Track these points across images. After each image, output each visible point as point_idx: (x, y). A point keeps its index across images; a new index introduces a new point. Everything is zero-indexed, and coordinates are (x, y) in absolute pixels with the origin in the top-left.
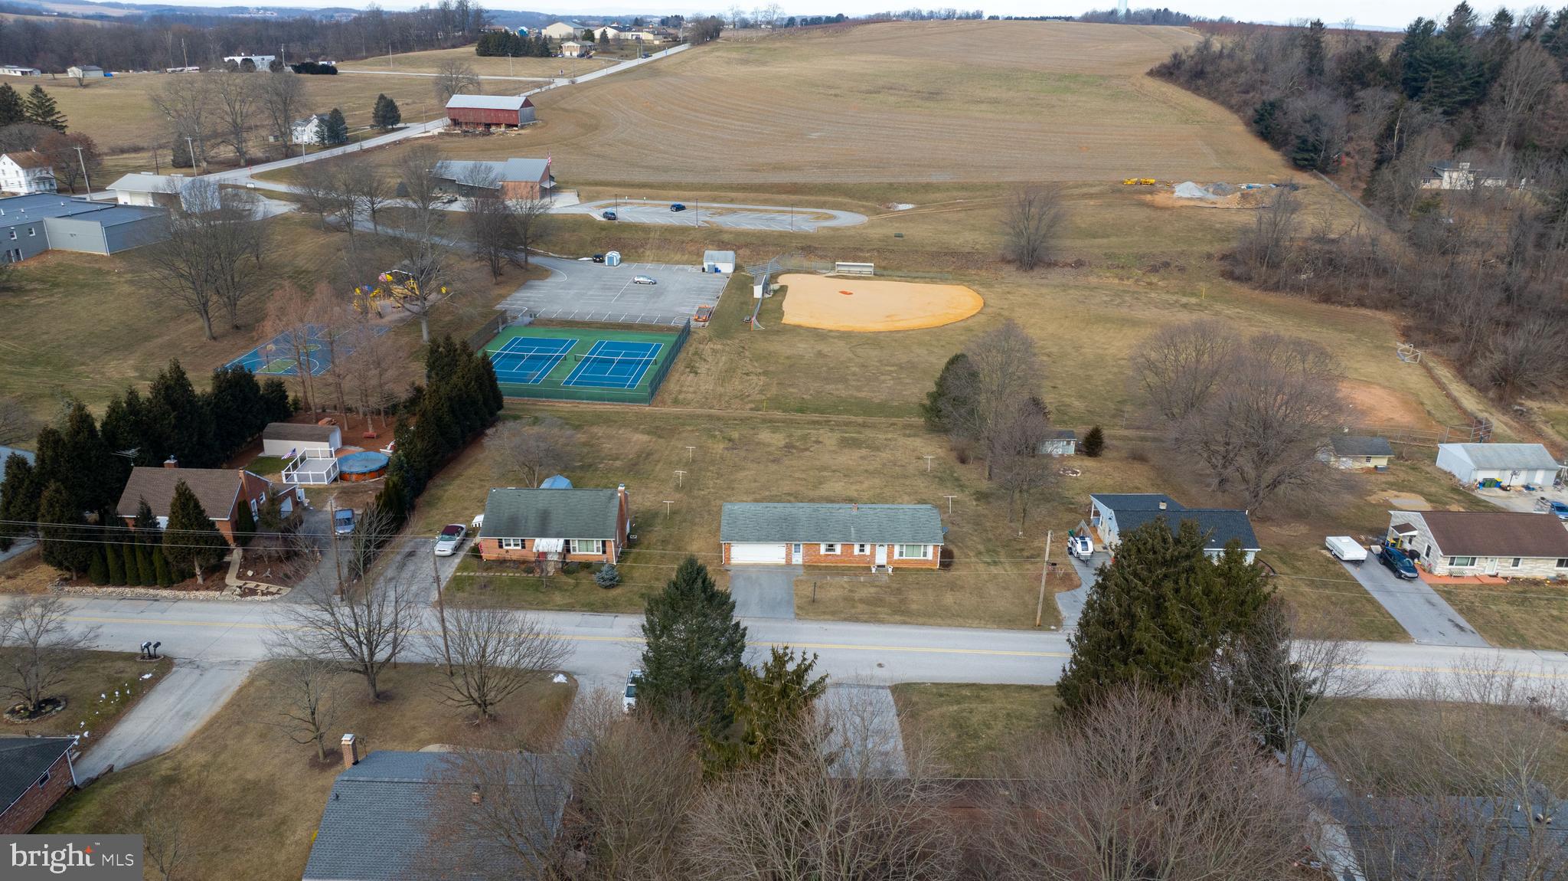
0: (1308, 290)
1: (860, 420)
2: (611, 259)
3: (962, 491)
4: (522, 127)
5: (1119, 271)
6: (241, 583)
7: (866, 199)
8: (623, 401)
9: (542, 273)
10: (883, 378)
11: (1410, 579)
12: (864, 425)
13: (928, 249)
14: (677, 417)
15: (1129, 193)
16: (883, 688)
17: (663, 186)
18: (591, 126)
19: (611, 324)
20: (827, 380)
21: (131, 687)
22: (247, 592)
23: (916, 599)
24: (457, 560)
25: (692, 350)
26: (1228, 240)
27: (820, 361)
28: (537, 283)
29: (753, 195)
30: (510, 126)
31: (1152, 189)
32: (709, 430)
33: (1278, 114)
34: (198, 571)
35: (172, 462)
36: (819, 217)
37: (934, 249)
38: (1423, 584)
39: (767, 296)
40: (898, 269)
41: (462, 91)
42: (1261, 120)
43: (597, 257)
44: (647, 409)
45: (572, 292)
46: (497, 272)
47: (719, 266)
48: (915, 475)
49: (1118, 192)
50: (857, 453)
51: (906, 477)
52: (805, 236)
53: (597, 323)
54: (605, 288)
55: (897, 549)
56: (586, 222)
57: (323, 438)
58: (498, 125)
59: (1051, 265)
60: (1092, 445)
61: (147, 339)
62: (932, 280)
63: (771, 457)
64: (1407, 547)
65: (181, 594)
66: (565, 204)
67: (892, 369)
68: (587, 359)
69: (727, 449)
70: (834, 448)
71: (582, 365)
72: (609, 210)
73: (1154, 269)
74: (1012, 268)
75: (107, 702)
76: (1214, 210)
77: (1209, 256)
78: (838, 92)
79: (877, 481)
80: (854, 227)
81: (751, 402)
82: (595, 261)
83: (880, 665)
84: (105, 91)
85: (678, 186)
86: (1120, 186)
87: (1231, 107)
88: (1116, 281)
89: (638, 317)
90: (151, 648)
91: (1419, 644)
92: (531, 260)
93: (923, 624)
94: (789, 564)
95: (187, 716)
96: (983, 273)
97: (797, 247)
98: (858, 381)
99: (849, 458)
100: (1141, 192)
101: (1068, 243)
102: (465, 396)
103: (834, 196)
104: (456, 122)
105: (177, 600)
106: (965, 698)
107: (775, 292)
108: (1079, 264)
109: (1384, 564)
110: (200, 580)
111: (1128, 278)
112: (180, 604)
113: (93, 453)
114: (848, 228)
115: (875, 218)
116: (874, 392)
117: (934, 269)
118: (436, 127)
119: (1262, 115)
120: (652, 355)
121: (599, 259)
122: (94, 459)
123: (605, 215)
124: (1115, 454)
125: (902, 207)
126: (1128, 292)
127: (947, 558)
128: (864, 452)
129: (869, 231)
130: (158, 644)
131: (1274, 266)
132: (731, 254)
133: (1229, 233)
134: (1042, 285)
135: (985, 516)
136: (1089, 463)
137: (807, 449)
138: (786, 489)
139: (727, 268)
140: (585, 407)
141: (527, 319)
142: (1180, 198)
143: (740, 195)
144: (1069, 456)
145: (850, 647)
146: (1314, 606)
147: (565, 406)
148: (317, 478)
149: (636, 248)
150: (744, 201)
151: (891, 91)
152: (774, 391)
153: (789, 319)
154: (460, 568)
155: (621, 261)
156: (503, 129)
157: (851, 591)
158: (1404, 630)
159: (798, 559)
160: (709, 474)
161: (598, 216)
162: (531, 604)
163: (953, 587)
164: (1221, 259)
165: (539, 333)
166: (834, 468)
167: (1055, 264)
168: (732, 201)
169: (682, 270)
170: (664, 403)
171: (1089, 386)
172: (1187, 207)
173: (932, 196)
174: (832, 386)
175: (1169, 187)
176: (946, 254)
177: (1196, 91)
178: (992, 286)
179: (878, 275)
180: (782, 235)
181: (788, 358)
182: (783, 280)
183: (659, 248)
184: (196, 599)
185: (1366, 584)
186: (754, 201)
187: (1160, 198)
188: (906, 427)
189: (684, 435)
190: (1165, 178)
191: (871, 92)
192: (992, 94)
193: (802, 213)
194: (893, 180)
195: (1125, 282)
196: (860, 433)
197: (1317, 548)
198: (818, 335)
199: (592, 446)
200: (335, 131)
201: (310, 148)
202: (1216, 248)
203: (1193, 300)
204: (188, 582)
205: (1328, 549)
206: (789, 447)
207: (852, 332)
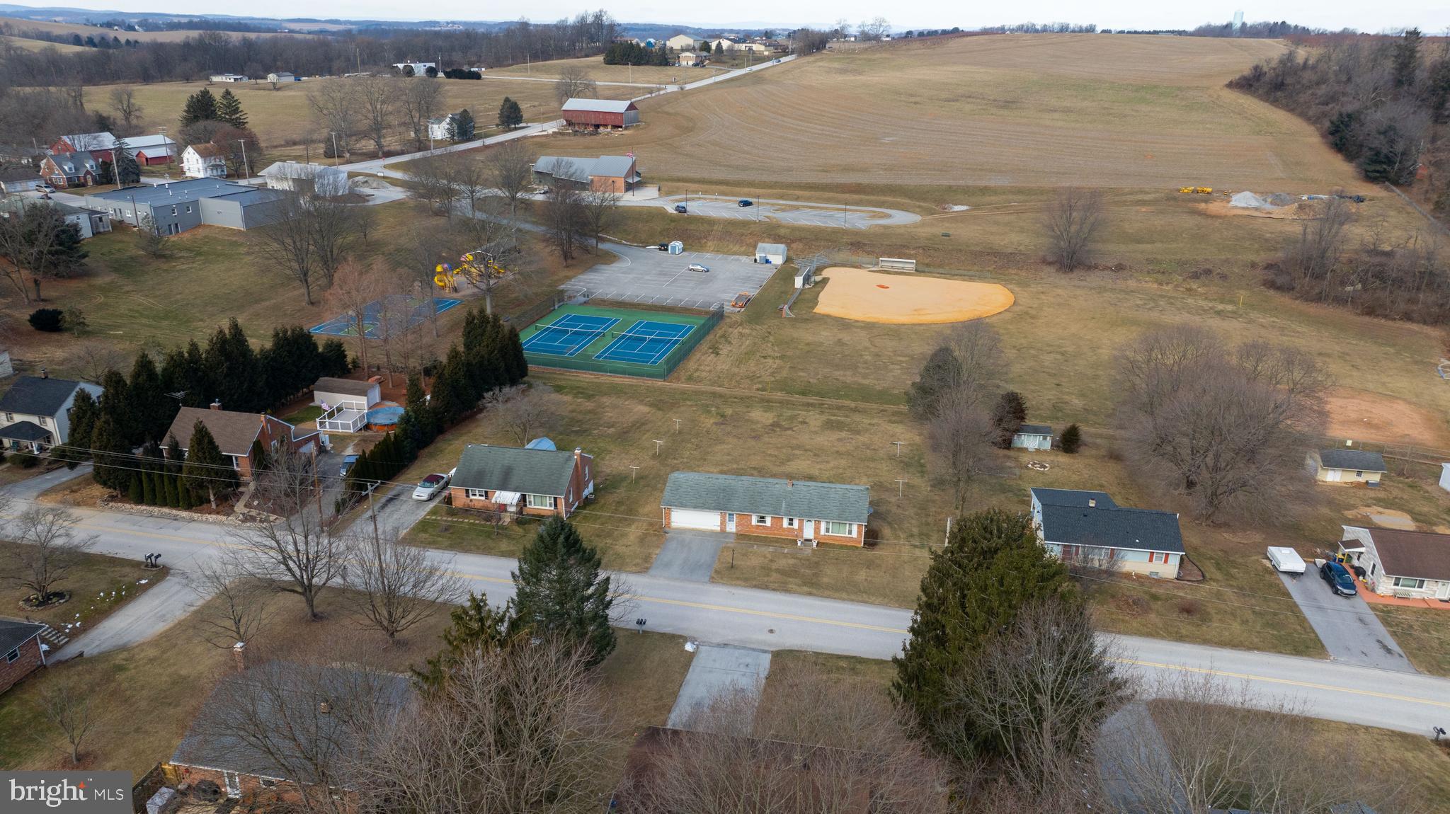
0: (1352, 302)
1: (853, 405)
2: (673, 248)
3: (922, 477)
4: (626, 128)
5: (1160, 276)
6: (246, 511)
7: (924, 200)
8: (642, 375)
9: (609, 258)
10: (892, 367)
11: (1348, 596)
12: (855, 410)
13: (972, 248)
14: (683, 392)
15: (1184, 200)
16: (765, 652)
17: (738, 184)
18: (688, 127)
19: (656, 306)
20: (838, 366)
21: (126, 590)
22: (248, 519)
23: (830, 574)
24: (432, 505)
25: (720, 333)
26: (1276, 250)
27: (838, 349)
28: (603, 267)
29: (818, 194)
30: (616, 127)
31: (1208, 198)
32: (707, 406)
33: (1354, 125)
34: (212, 498)
35: (217, 404)
36: (875, 216)
37: (978, 249)
38: (1361, 603)
39: (807, 286)
40: (941, 266)
41: (578, 95)
42: (1337, 131)
43: (662, 245)
44: (659, 383)
45: (631, 276)
46: (567, 255)
47: (770, 258)
48: (883, 459)
49: (1173, 199)
50: (836, 435)
51: (873, 460)
52: (857, 233)
53: (644, 305)
54: (662, 274)
55: (823, 526)
56: (660, 214)
57: (363, 393)
58: (606, 126)
59: (1090, 268)
60: (1069, 442)
61: (257, 302)
62: (971, 278)
63: (753, 434)
64: (1356, 563)
65: (196, 516)
66: (645, 198)
67: (903, 359)
68: (623, 336)
69: (716, 424)
70: (816, 429)
71: (617, 342)
72: (683, 204)
73: (1196, 276)
74: (1051, 269)
75: (103, 600)
76: (1268, 220)
77: (1253, 265)
78: (918, 99)
79: (843, 462)
80: (905, 226)
81: (760, 382)
82: (660, 249)
83: (771, 631)
84: (292, 93)
85: (751, 184)
86: (1176, 194)
87: (1309, 119)
88: (1155, 286)
89: (681, 301)
90: (153, 558)
91: (1335, 661)
92: (601, 246)
93: (828, 597)
94: (723, 531)
95: (162, 618)
96: (1023, 273)
97: (847, 243)
98: (868, 368)
99: (828, 439)
100: (1196, 201)
101: (1111, 247)
102: (486, 363)
103: (894, 197)
104: (570, 123)
105: (192, 520)
106: (839, 669)
107: (816, 283)
108: (1120, 268)
109: (1323, 578)
110: (214, 506)
111: (1167, 284)
112: (193, 525)
113: (150, 393)
114: (899, 227)
115: (930, 217)
116: (878, 380)
117: (976, 268)
118: (551, 127)
119: (1338, 126)
120: (682, 336)
121: (664, 247)
122: (150, 399)
123: (678, 208)
124: (1094, 452)
125: (957, 208)
126: (1164, 297)
127: (872, 537)
128: (844, 434)
129: (919, 230)
130: (159, 555)
131: (1318, 277)
132: (782, 247)
133: (1278, 243)
134: (1079, 287)
135: (934, 501)
136: (1063, 459)
137: (790, 429)
138: (754, 464)
139: (777, 260)
140: (606, 379)
141: (583, 299)
142: (1236, 207)
143: (807, 193)
144: (1045, 451)
145: (749, 612)
146: (1232, 614)
147: (587, 377)
148: (345, 426)
149: (699, 239)
150: (809, 199)
151: (969, 100)
152: (785, 373)
153: (821, 309)
154: (433, 512)
155: (684, 250)
156: (609, 130)
157: (772, 561)
158: (1323, 646)
159: (731, 527)
160: (689, 445)
161: (671, 209)
162: (478, 548)
163: (870, 565)
164: (1266, 268)
165: (590, 312)
166: (808, 447)
167: (1096, 267)
168: (797, 199)
169: (738, 260)
170: (678, 379)
171: (1093, 386)
172: (1241, 216)
173: (987, 199)
174: (842, 373)
175: (1226, 196)
176: (988, 254)
177: (1275, 102)
178: (1028, 286)
179: (918, 271)
180: (835, 231)
181: (808, 344)
182: (826, 273)
183: (720, 239)
184: (207, 522)
185: (1298, 597)
186: (818, 199)
187: (1215, 207)
188: (894, 414)
189: (682, 409)
190: (1222, 187)
191: (948, 100)
192: (1067, 104)
193: (860, 211)
194: (952, 183)
195: (1165, 287)
196: (847, 417)
197: (1259, 557)
198: (843, 324)
199: (595, 414)
200: (464, 128)
201: (439, 143)
202: (1262, 258)
203: (1230, 308)
204: (205, 506)
205: (1268, 558)
206: (775, 425)
207: (877, 323)
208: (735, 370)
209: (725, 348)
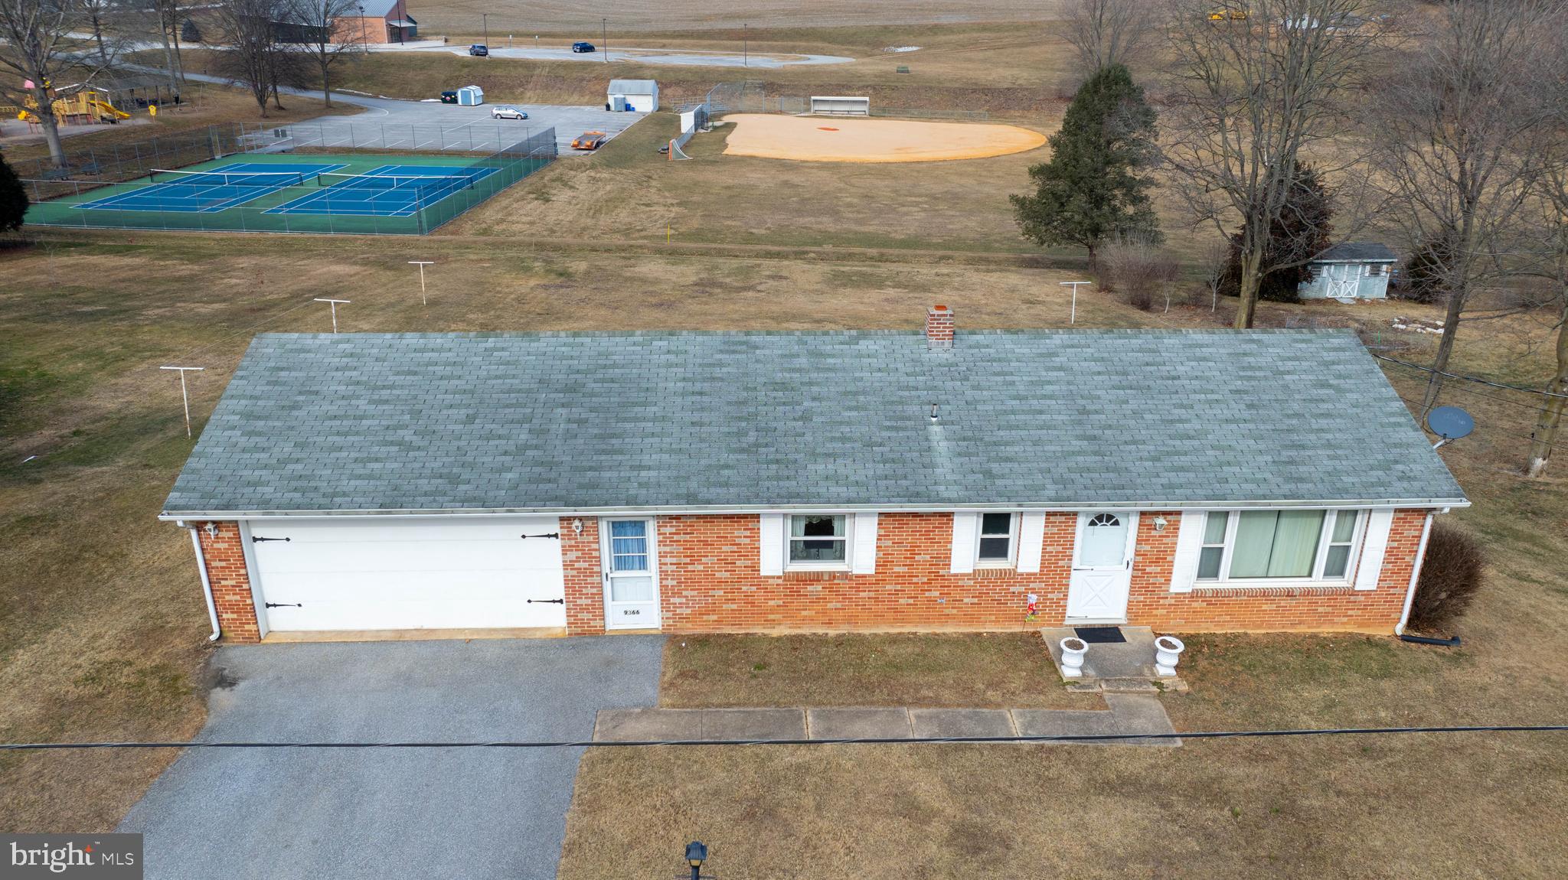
1: (871, 252)
2: (466, 95)
7: (851, 42)
10: (904, 209)
12: (884, 258)
13: (949, 87)
17: (570, 35)
19: (425, 152)
20: (799, 212)
25: (548, 177)
27: (787, 191)
31: (1248, 23)
36: (785, 59)
37: (959, 87)
39: (702, 130)
40: (906, 107)
43: (446, 94)
47: (632, 101)
50: (876, 295)
52: (766, 74)
53: (401, 151)
55: (1192, 535)
56: (443, 60)
62: (958, 119)
67: (920, 200)
72: (480, 46)
80: (838, 68)
81: (645, 236)
82: (444, 101)
97: (754, 86)
98: (859, 213)
103: (806, 40)
107: (715, 128)
114: (828, 66)
115: (864, 59)
116: (890, 226)
117: (960, 108)
121: (450, 98)
123: (473, 51)
125: (903, 49)
129: (858, 68)
132: (652, 87)
137: (750, 288)
139: (645, 106)
141: (281, 148)
149: (511, 87)
152: (695, 223)
153: (735, 151)
155: (484, 95)
161: (463, 54)
165: (285, 160)
169: (577, 110)
170: (457, 232)
173: (943, 37)
174: (811, 220)
179: (876, 113)
180: (731, 72)
181: (728, 188)
182: (729, 119)
183: (547, 87)
193: (762, 56)
196: (874, 267)
198: (787, 166)
206: (707, 283)
207: (841, 162)
208: (590, 222)
209: (562, 196)
